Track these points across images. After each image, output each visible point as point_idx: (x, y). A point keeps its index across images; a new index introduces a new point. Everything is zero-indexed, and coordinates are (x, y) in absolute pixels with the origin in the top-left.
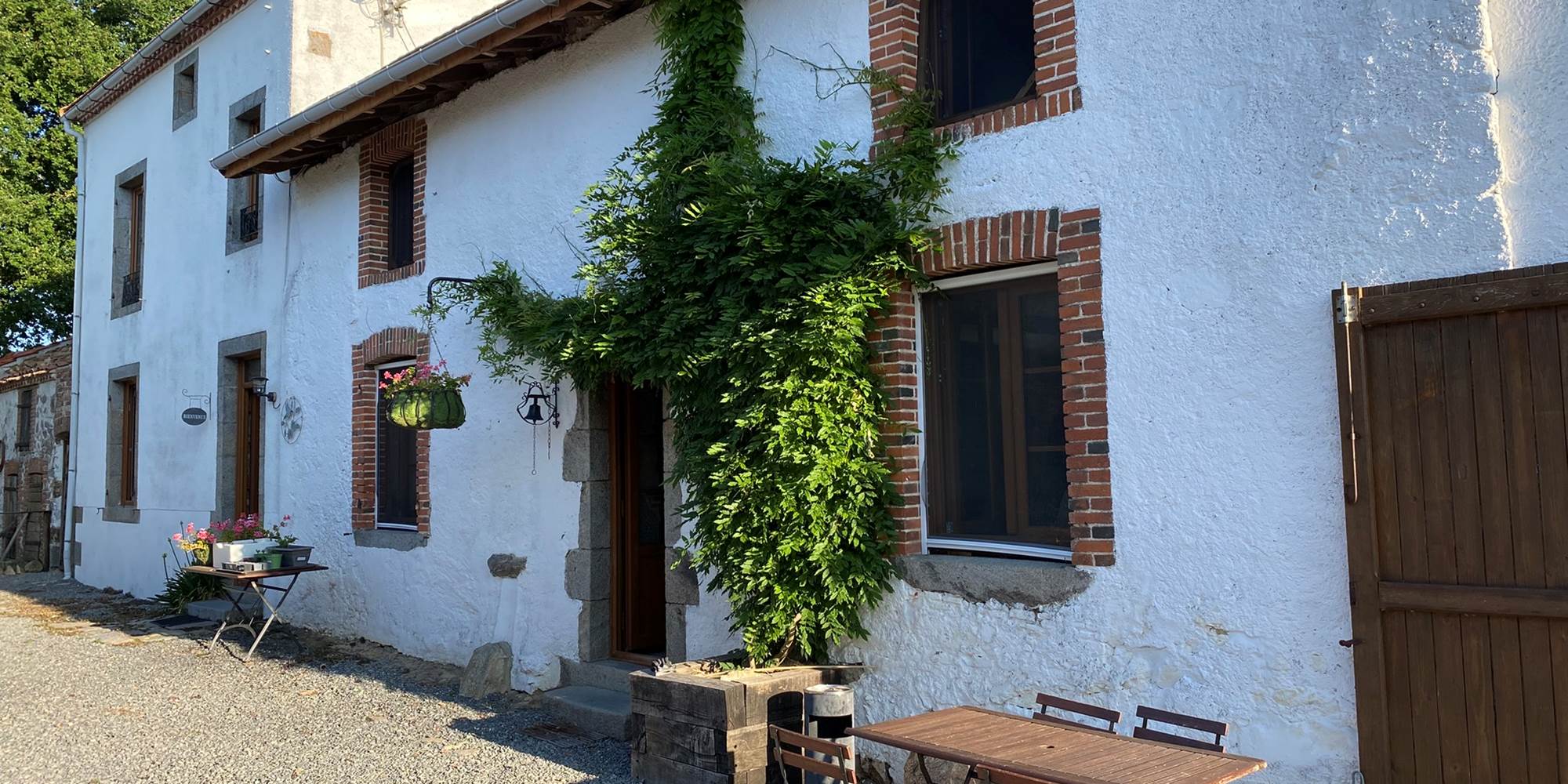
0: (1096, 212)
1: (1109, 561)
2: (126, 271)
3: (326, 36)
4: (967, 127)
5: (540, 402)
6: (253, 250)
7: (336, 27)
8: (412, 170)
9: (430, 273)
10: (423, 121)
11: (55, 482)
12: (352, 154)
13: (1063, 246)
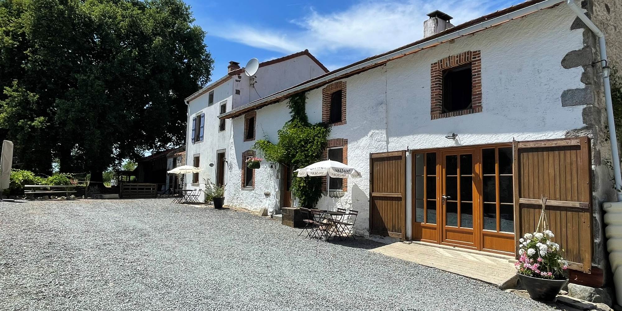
0: (347, 140)
1: (346, 191)
2: (197, 134)
3: (239, 90)
4: (333, 125)
5: (273, 165)
6: (223, 132)
7: (241, 89)
8: (253, 120)
9: (256, 141)
10: (256, 112)
11: (181, 178)
12: (243, 116)
13: (344, 144)
